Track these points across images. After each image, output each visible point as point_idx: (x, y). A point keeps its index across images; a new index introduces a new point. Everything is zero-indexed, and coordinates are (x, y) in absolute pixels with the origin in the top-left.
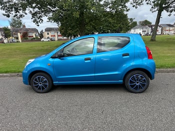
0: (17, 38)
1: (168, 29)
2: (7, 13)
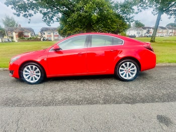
2: (17, 13)
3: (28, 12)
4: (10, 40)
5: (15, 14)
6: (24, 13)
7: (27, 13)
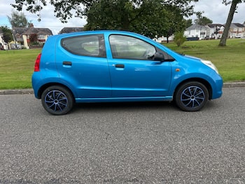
0: (22, 43)
1: (236, 30)
3: (34, 2)
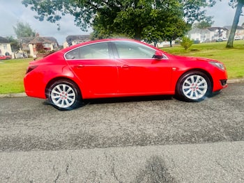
0: (29, 52)
2: (40, 16)
3: (53, 13)
4: (26, 55)
5: (36, 18)
6: (49, 16)
7: (52, 15)
